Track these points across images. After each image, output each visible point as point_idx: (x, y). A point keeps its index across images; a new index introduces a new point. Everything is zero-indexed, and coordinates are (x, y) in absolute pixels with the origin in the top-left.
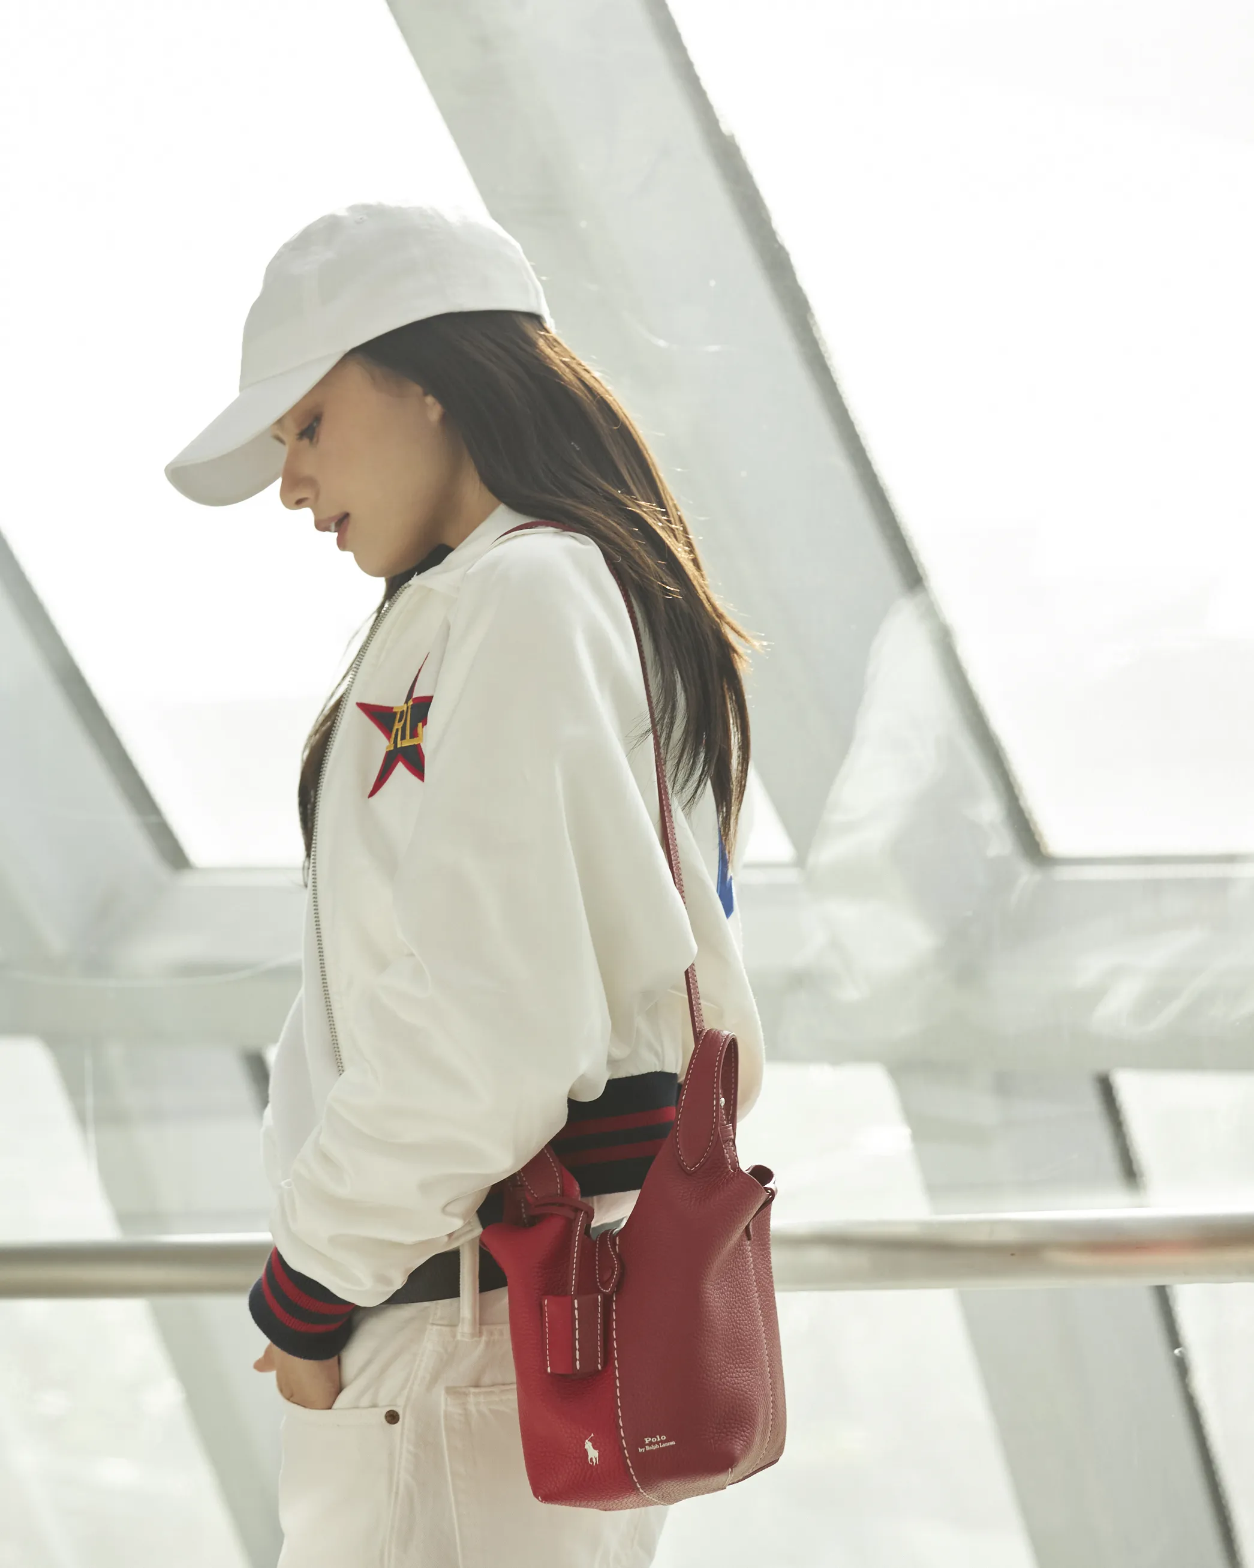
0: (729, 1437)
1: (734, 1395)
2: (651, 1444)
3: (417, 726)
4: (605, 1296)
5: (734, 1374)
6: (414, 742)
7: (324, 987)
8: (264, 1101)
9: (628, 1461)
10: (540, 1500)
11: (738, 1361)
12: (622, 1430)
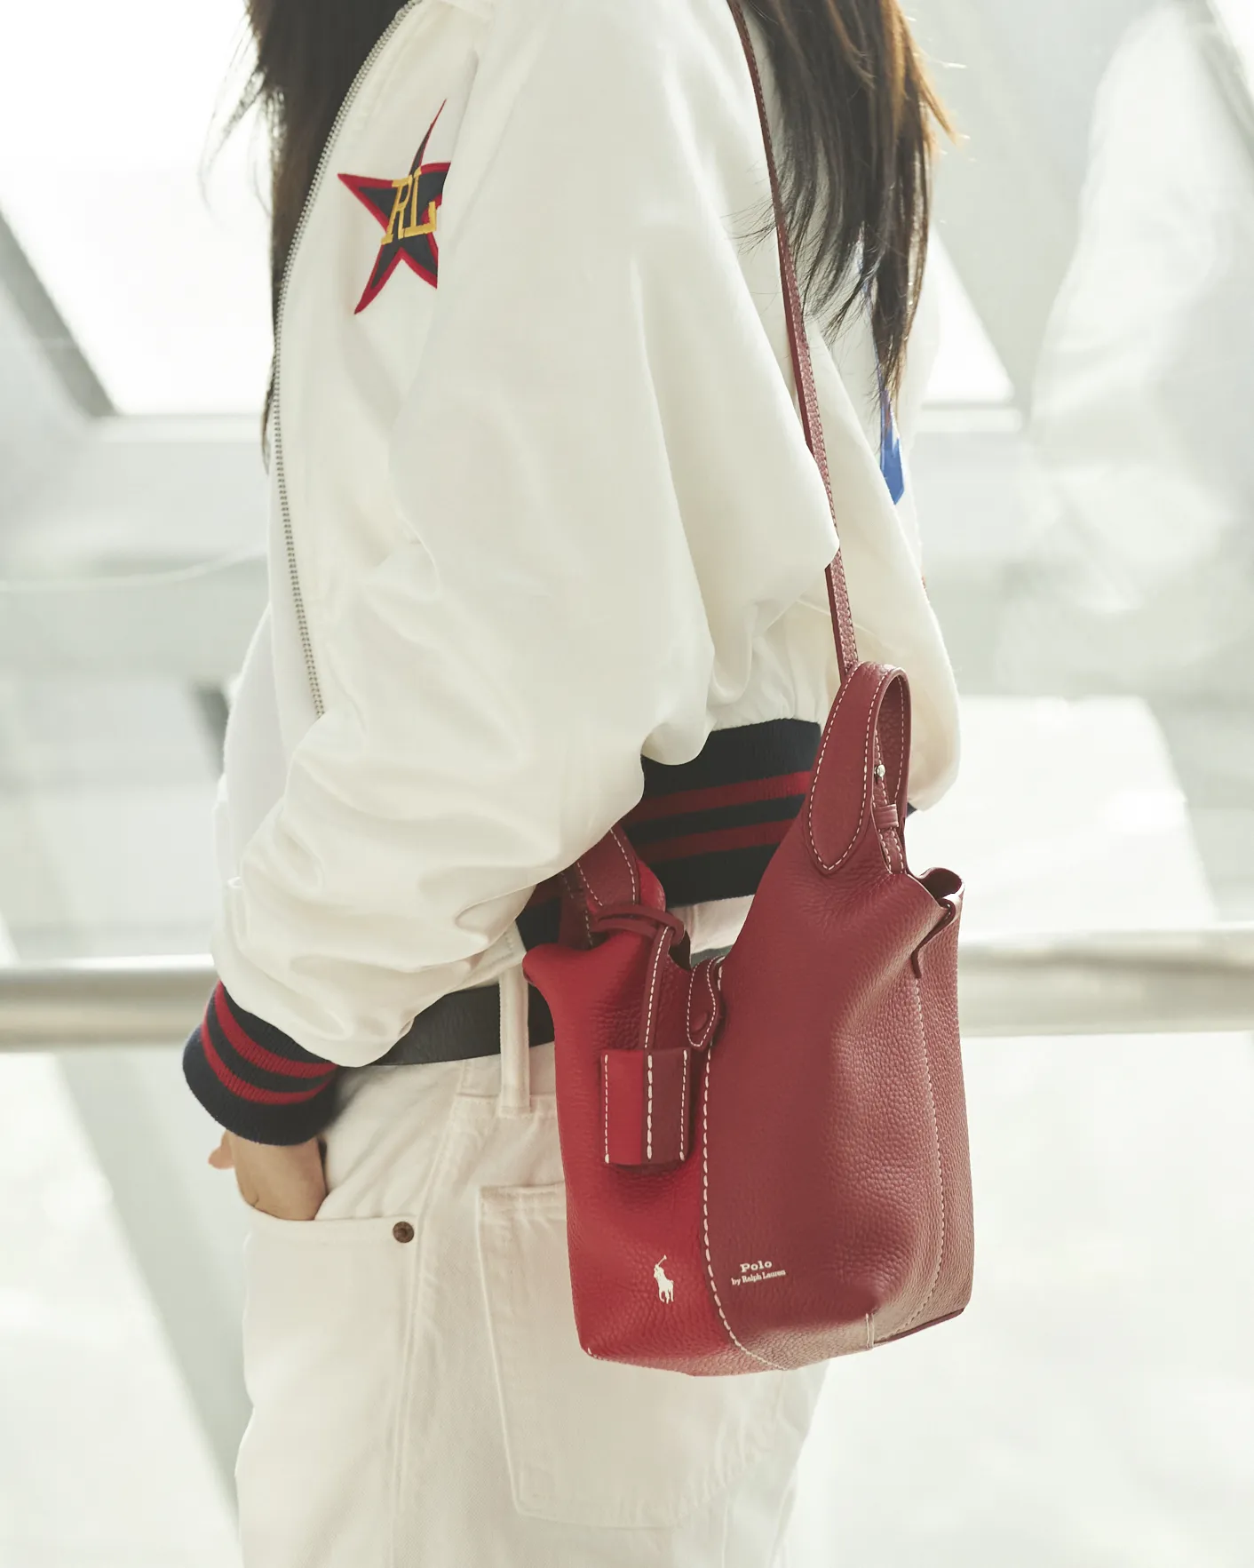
0: (868, 1268)
1: (879, 1206)
2: (749, 1273)
3: (427, 206)
4: (693, 1052)
5: (881, 1175)
6: (424, 230)
7: (295, 594)
8: (220, 767)
9: (716, 1297)
10: (590, 1352)
11: (889, 1155)
12: (707, 1251)
